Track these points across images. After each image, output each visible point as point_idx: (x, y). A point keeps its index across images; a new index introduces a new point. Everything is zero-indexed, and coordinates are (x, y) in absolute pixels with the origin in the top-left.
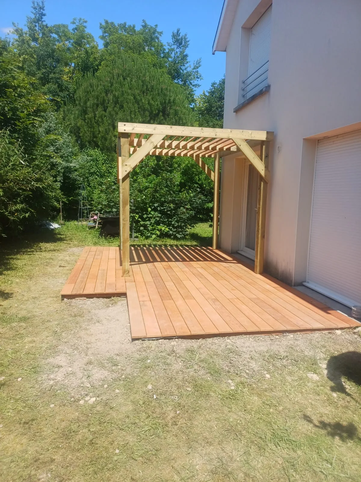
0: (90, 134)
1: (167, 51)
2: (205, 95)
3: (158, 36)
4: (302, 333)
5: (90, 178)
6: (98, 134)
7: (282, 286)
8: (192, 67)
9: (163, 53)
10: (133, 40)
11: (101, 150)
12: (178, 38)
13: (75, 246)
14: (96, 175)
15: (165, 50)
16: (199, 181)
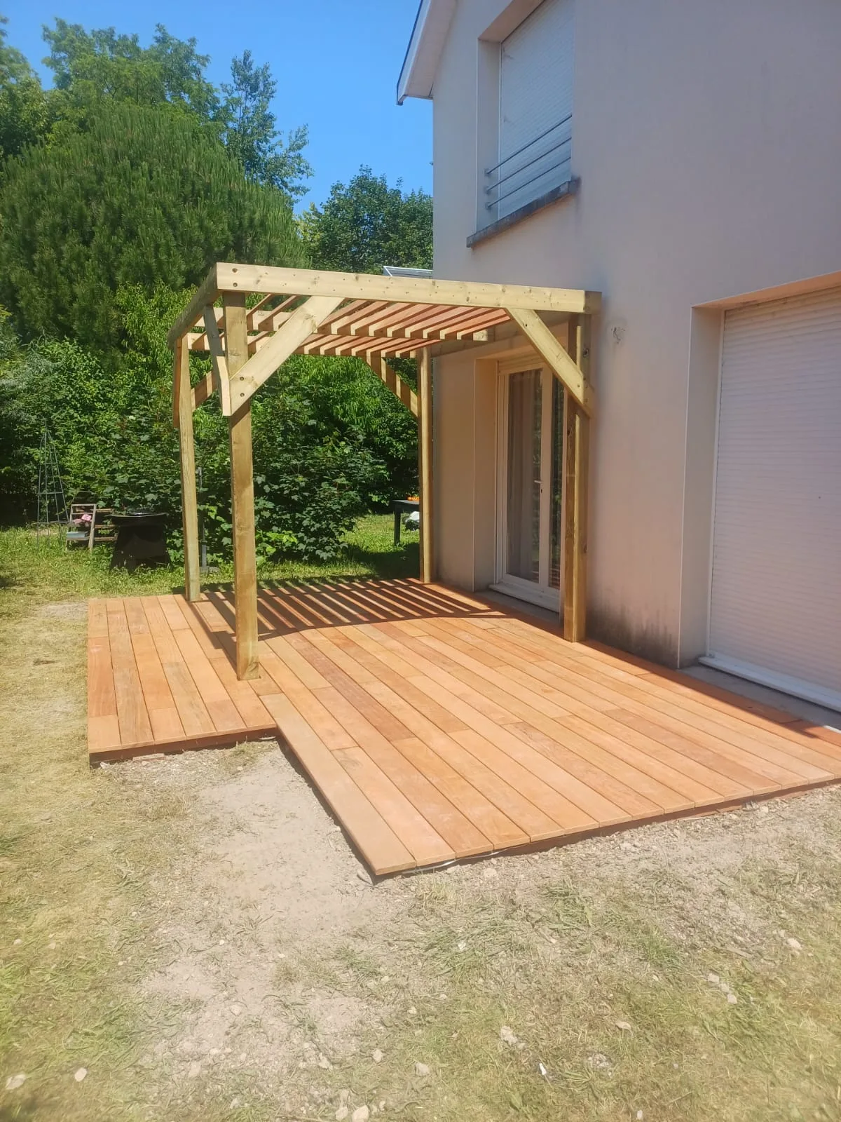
0: (47, 302)
1: (223, 103)
2: (317, 214)
3: (199, 66)
4: (784, 798)
5: (55, 414)
6: (71, 303)
7: (653, 672)
8: (287, 145)
9: (214, 108)
10: (137, 72)
11: (81, 342)
12: (249, 74)
13: (49, 598)
14: (71, 408)
15: (218, 102)
16: (343, 416)
